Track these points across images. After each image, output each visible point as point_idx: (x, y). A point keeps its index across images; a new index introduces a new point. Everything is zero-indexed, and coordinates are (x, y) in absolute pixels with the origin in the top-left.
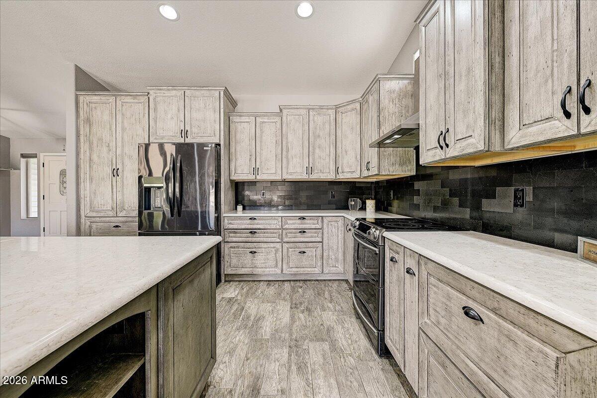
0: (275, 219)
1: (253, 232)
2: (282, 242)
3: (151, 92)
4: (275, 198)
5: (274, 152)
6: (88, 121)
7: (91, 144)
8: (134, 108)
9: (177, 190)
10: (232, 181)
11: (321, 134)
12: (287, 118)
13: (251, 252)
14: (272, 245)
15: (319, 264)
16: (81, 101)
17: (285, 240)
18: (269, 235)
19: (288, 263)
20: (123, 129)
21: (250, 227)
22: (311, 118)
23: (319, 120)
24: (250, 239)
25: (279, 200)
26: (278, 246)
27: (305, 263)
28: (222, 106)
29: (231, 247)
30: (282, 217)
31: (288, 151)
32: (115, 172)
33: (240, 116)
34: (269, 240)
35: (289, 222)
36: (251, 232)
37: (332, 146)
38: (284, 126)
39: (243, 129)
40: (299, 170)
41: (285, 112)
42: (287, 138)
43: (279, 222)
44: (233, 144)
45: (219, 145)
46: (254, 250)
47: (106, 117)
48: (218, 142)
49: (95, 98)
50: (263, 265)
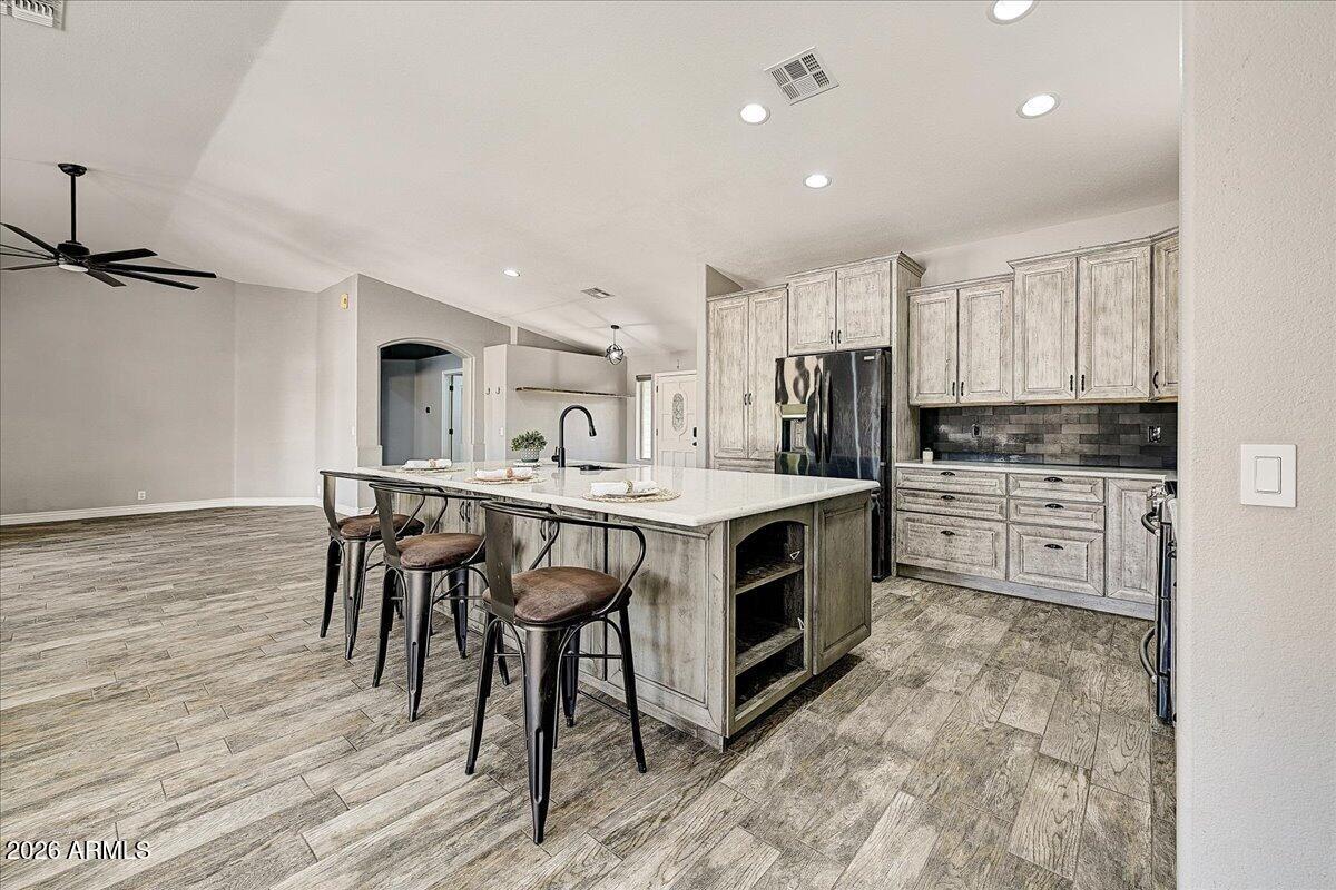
0: (992, 477)
1: (948, 497)
2: (1007, 522)
3: (791, 283)
4: (1003, 439)
5: (995, 352)
6: (719, 334)
7: (721, 361)
8: (767, 308)
9: (825, 423)
10: (913, 408)
11: (1111, 304)
12: (1024, 283)
13: (944, 532)
14: (986, 525)
15: (1097, 575)
16: (711, 309)
17: (1014, 517)
18: (984, 506)
19: (1021, 562)
20: (758, 340)
21: (941, 487)
22: (1084, 274)
23: (1105, 275)
24: (942, 510)
25: (1012, 442)
26: (1000, 527)
27: (1059, 569)
28: (895, 285)
29: (909, 519)
30: (1007, 475)
31: (1025, 348)
32: (747, 400)
33: (929, 292)
34: (978, 514)
35: (1022, 483)
36: (944, 497)
37: (1140, 329)
38: (1018, 298)
39: (935, 313)
40: (1054, 383)
41: (1020, 272)
42: (1024, 322)
43: (1001, 482)
44: (915, 343)
45: (889, 349)
46: (949, 529)
47: (738, 326)
48: (887, 344)
49: (727, 304)
50: (968, 560)
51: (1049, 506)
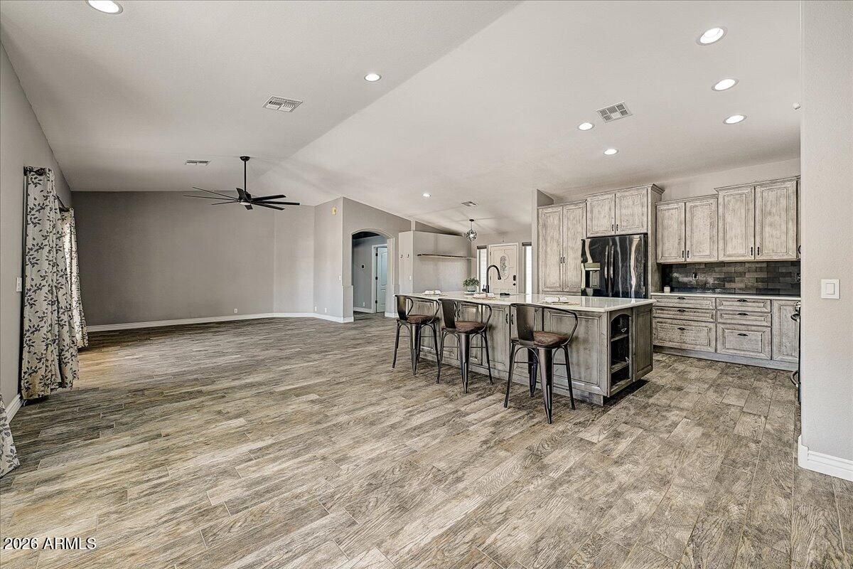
0: (706, 300)
1: (682, 310)
2: (716, 322)
3: (588, 199)
4: (711, 281)
5: (707, 233)
6: (545, 226)
7: (546, 241)
8: (576, 212)
9: (612, 272)
10: (658, 265)
11: (774, 210)
12: (724, 199)
13: (680, 329)
14: (703, 324)
15: (768, 349)
16: (540, 212)
17: (720, 320)
18: (700, 314)
19: (724, 343)
20: (568, 229)
21: (680, 305)
22: (758, 195)
23: (771, 196)
24: (678, 317)
25: (716, 282)
26: (712, 326)
27: (746, 346)
28: (650, 201)
29: (659, 322)
30: (716, 298)
31: (725, 233)
32: (562, 260)
33: (668, 204)
34: (700, 319)
35: (725, 303)
36: (680, 310)
37: (791, 223)
38: (720, 207)
39: (672, 215)
40: (742, 251)
41: (721, 194)
42: (724, 220)
43: (712, 303)
44: (659, 230)
45: (647, 234)
46: (683, 327)
47: (556, 222)
48: (646, 231)
49: (550, 210)
50: (693, 342)
51: (740, 314)
